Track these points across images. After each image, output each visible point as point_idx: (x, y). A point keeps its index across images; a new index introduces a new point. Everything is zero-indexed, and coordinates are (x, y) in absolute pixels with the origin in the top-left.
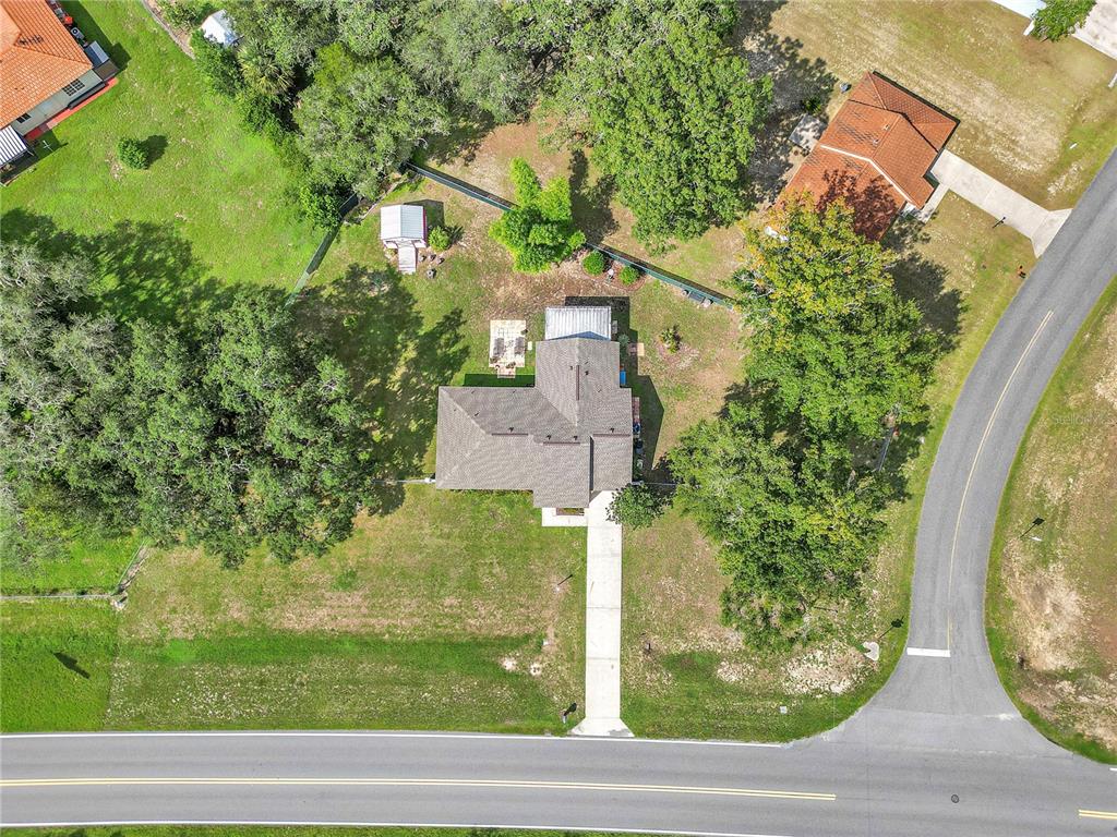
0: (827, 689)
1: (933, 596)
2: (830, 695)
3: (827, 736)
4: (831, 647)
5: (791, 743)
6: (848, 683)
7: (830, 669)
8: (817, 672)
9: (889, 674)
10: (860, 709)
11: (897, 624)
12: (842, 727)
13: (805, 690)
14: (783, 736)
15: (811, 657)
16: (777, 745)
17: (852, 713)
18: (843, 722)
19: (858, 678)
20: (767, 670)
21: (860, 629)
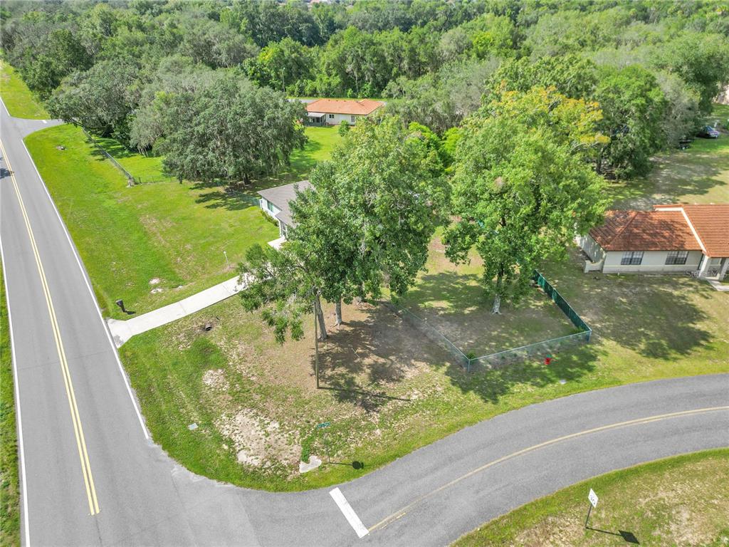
0: (238, 449)
1: (420, 477)
2: (232, 454)
3: (178, 471)
4: (288, 431)
5: (156, 446)
6: (256, 463)
7: (263, 441)
8: (253, 432)
9: (291, 490)
10: (230, 485)
11: (357, 465)
12: (196, 478)
13: (226, 433)
14: (163, 436)
15: (266, 422)
16: (147, 435)
17: (219, 480)
18: (203, 478)
19: (269, 468)
20: (231, 398)
21: (327, 443)
